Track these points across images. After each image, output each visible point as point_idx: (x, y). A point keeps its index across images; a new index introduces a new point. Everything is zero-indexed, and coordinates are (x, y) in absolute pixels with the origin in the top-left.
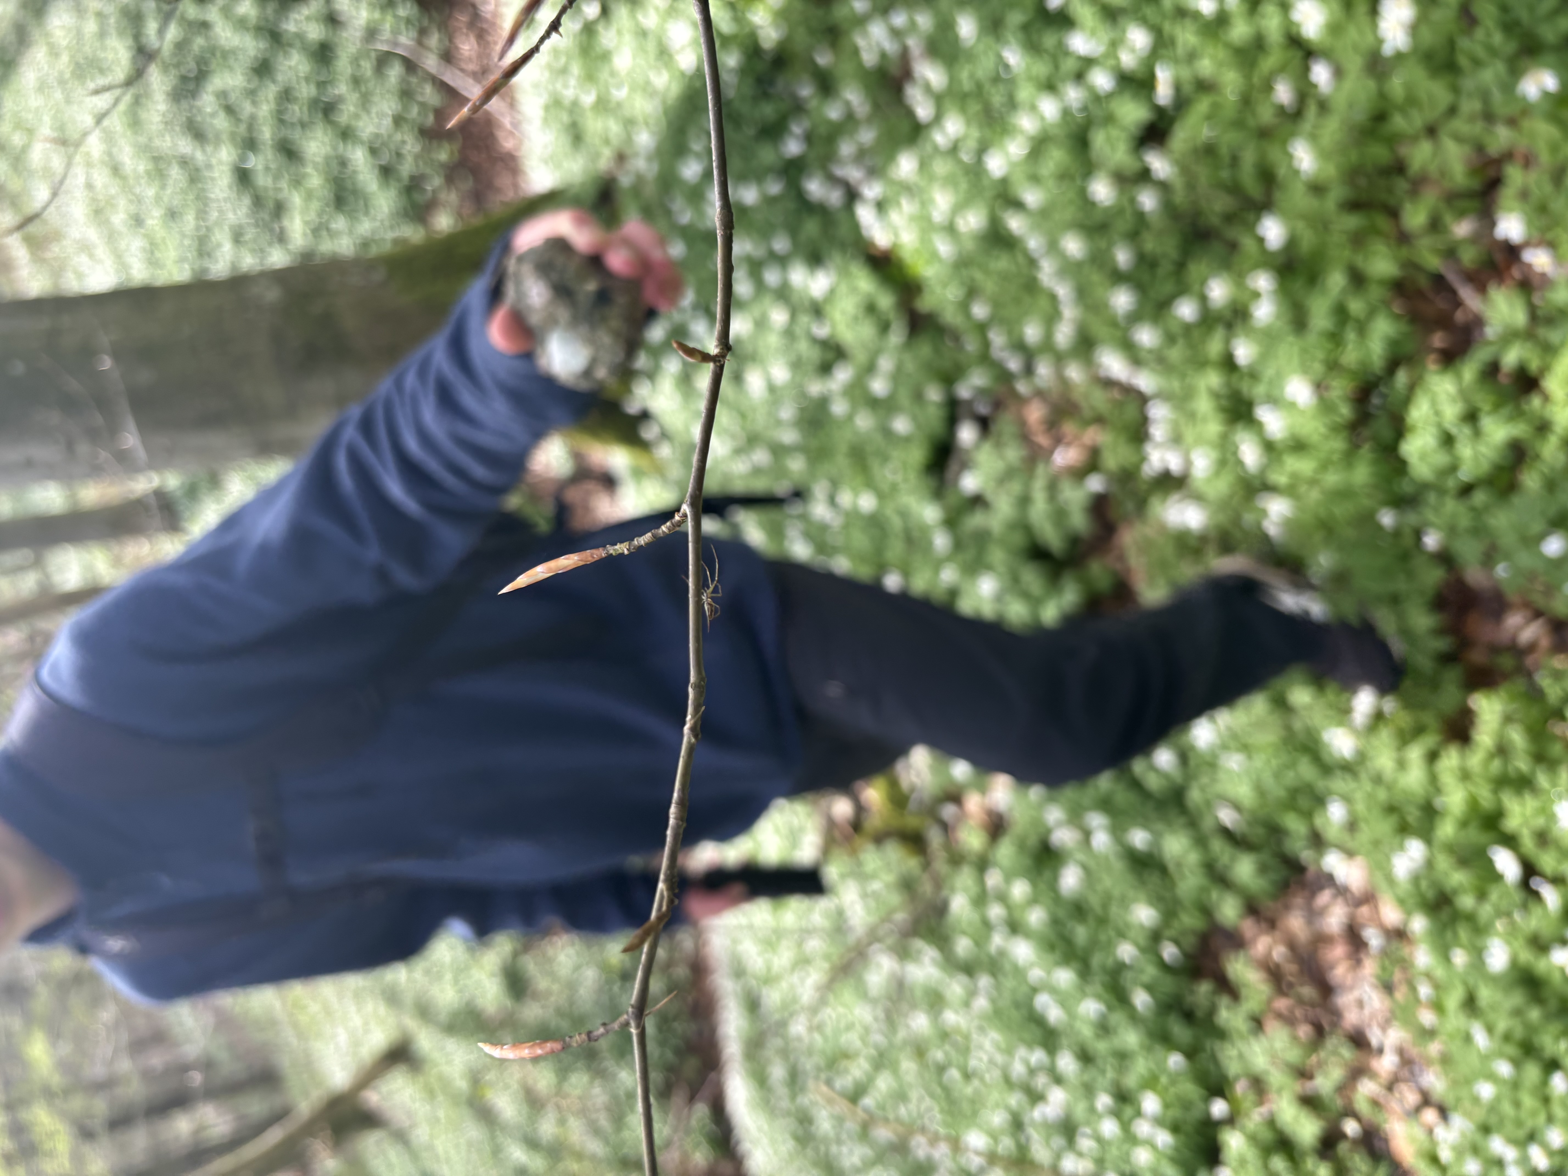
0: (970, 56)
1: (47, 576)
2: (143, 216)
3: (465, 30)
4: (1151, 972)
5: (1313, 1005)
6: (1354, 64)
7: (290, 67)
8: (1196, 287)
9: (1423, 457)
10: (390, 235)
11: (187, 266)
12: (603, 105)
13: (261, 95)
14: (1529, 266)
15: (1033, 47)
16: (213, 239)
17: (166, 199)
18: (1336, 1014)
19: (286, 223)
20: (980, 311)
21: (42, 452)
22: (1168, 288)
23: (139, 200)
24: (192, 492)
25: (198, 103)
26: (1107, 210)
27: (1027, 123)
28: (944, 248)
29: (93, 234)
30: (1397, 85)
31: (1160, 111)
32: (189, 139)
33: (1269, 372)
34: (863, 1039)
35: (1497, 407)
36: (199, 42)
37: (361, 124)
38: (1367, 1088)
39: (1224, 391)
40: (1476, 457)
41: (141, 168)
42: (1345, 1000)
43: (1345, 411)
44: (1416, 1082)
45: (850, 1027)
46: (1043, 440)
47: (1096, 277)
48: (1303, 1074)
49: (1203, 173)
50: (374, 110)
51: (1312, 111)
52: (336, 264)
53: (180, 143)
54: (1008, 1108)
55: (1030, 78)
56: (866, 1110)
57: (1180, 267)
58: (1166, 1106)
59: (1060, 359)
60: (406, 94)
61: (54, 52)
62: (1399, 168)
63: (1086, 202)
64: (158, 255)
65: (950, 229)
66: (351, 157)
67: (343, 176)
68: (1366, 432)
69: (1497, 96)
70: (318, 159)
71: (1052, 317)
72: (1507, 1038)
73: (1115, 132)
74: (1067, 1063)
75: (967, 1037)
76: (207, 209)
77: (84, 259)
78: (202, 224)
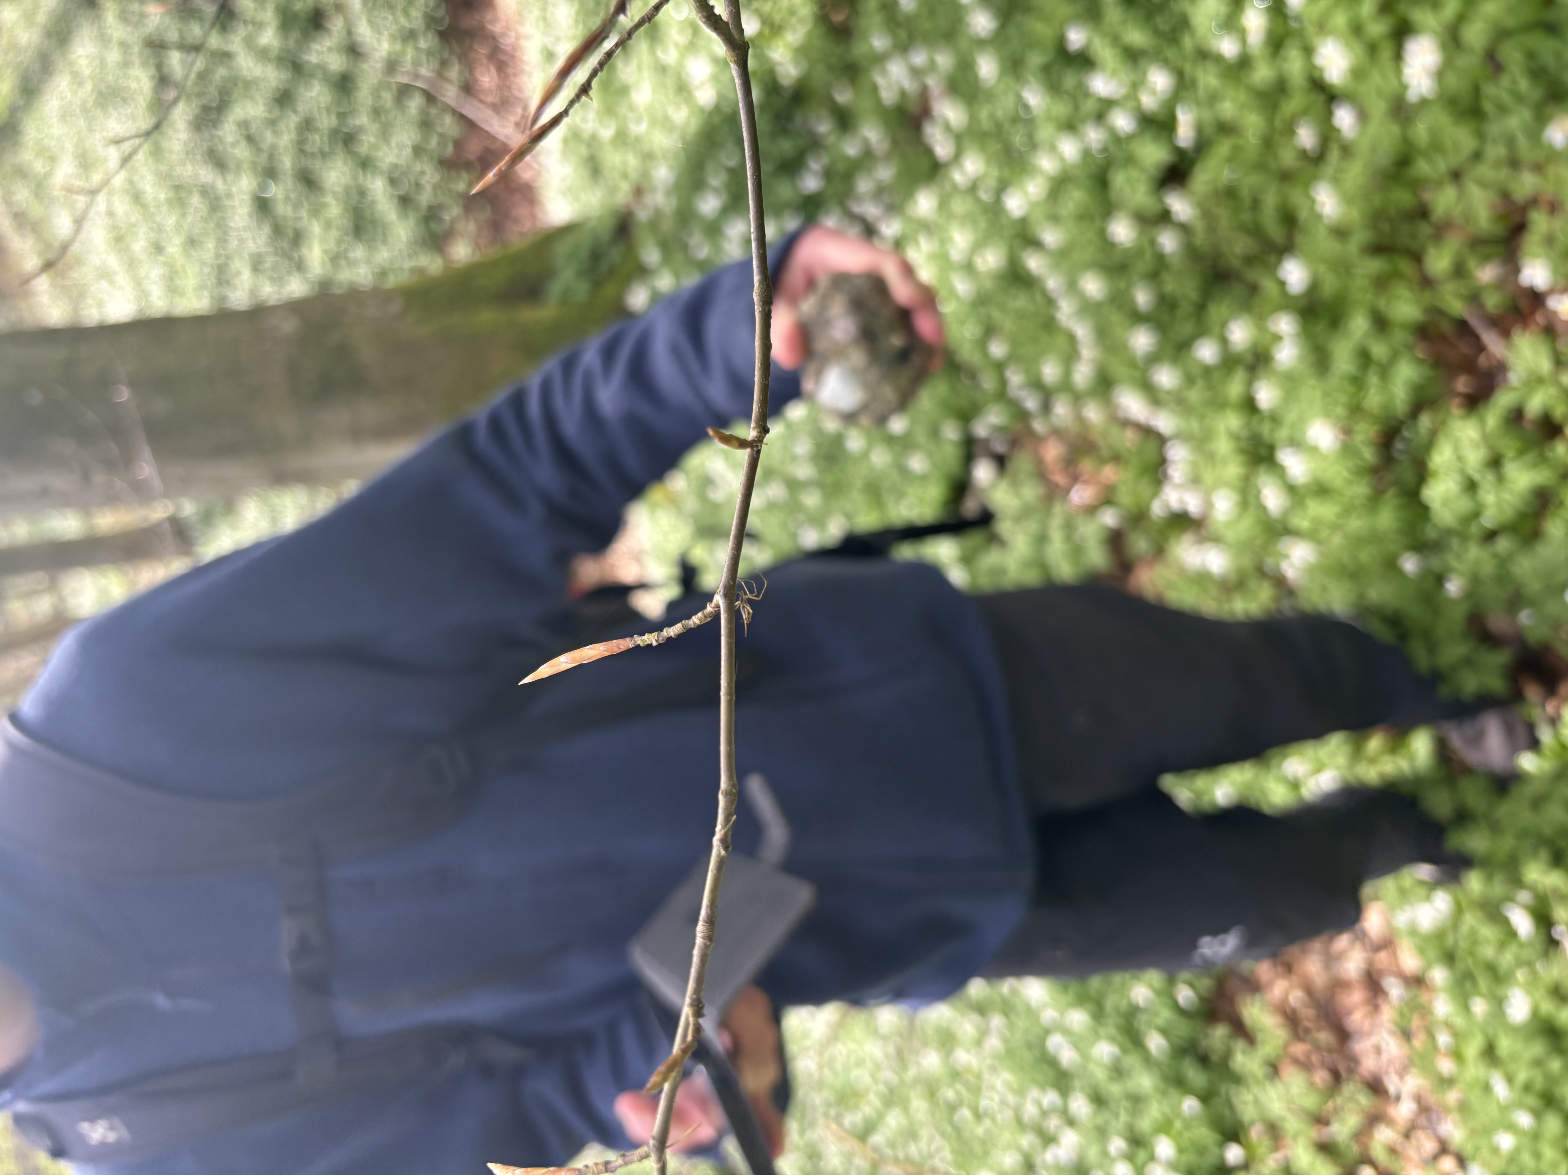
0: (989, 96)
1: (62, 600)
2: (163, 244)
3: (485, 61)
4: (1165, 1015)
5: (1330, 1051)
6: (1378, 108)
7: (311, 98)
8: (1217, 329)
9: (1445, 503)
10: (408, 264)
11: (206, 293)
12: (622, 139)
13: (282, 126)
14: (1555, 313)
15: (1054, 87)
16: (232, 266)
17: (186, 227)
18: (1353, 1061)
19: (304, 251)
20: (997, 349)
21: (59, 481)
22: (1187, 328)
23: (160, 229)
24: (207, 518)
25: (220, 133)
26: (1126, 251)
27: (1046, 164)
28: (962, 286)
29: (113, 261)
30: (1421, 131)
31: (1180, 153)
32: (210, 168)
33: (1291, 416)
34: (873, 1077)
35: (1521, 453)
36: (221, 72)
37: (380, 154)
38: (1383, 1136)
39: (1244, 433)
40: (1499, 504)
41: (162, 196)
42: (1362, 1046)
43: (1369, 455)
44: (1434, 1130)
45: (860, 1063)
46: (1060, 479)
47: (1115, 318)
48: (1320, 1120)
49: (1224, 216)
50: (394, 142)
51: (1334, 155)
52: (354, 294)
53: (201, 172)
54: (1019, 1149)
55: (1049, 118)
56: (876, 1149)
57: (1201, 308)
58: (1181, 1151)
59: (1077, 398)
60: (426, 125)
61: (77, 79)
62: (1422, 213)
63: (1107, 243)
64: (178, 282)
65: (969, 268)
66: (371, 187)
67: (361, 206)
68: (1389, 477)
69: (1523, 143)
70: (338, 189)
71: (1071, 356)
72: (1527, 1088)
73: (1134, 173)
74: (1080, 1105)
75: (979, 1076)
76: (227, 238)
77: (104, 284)
78: (223, 252)
